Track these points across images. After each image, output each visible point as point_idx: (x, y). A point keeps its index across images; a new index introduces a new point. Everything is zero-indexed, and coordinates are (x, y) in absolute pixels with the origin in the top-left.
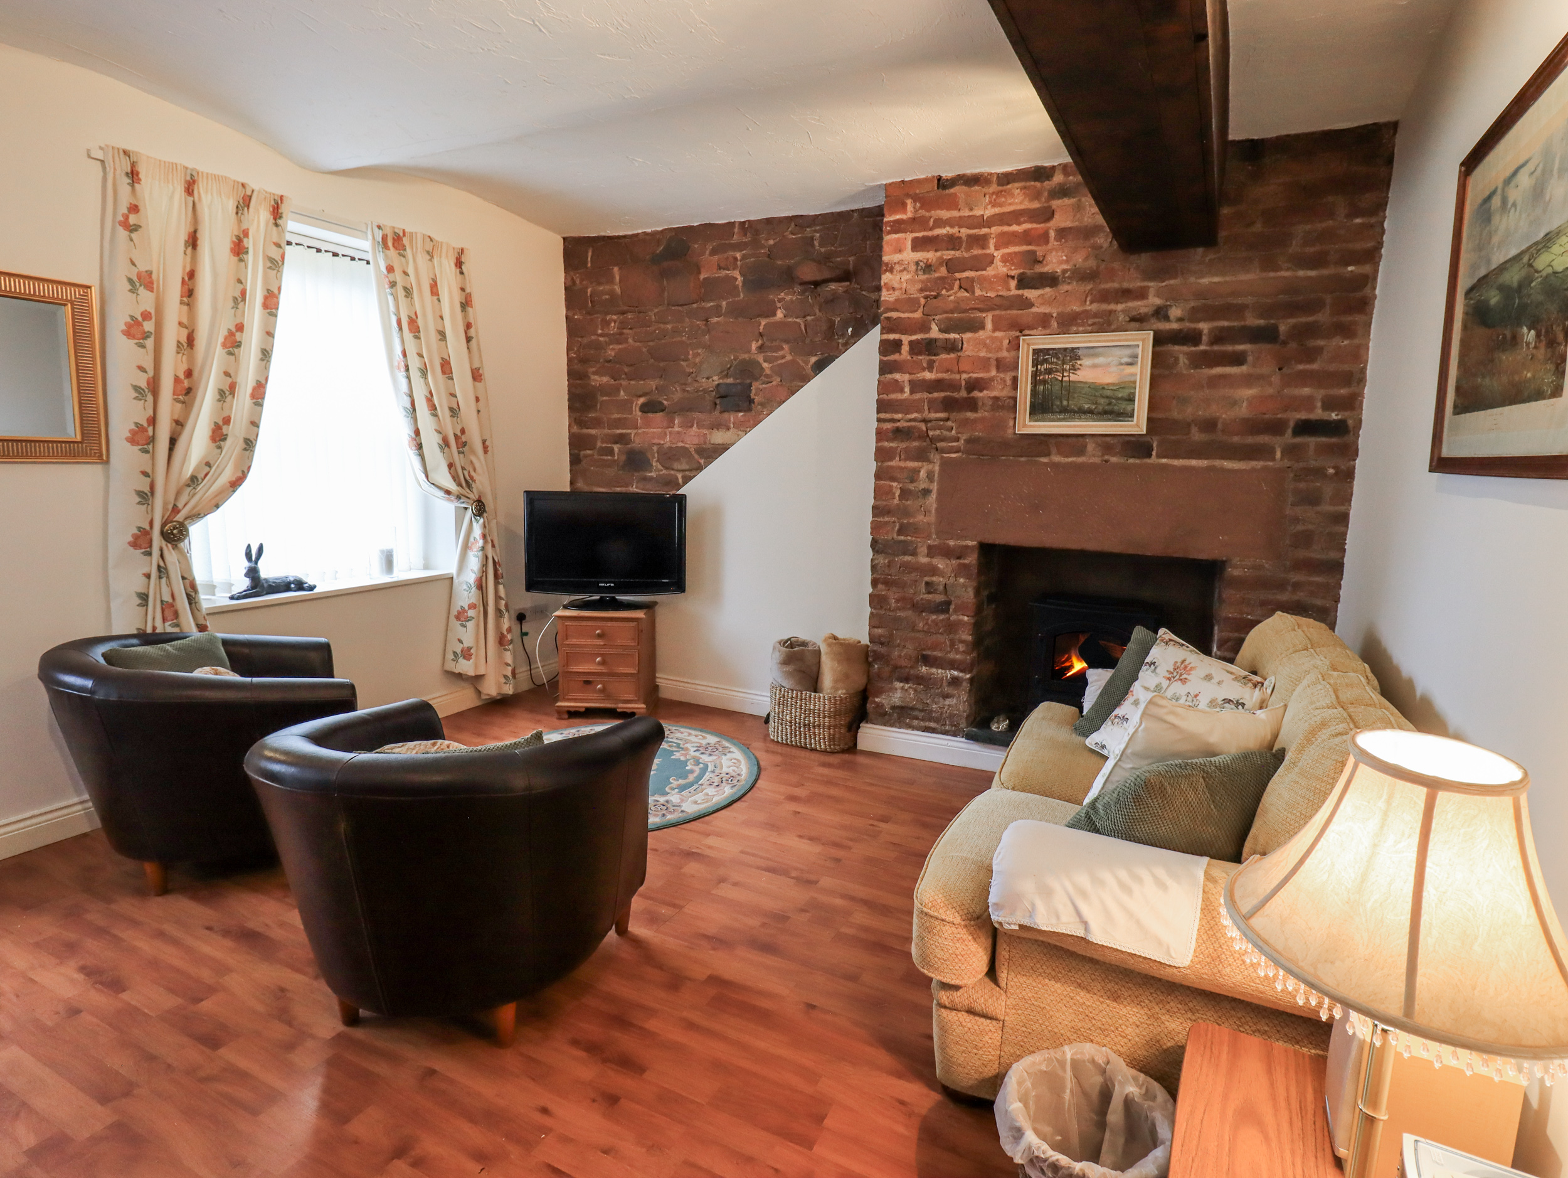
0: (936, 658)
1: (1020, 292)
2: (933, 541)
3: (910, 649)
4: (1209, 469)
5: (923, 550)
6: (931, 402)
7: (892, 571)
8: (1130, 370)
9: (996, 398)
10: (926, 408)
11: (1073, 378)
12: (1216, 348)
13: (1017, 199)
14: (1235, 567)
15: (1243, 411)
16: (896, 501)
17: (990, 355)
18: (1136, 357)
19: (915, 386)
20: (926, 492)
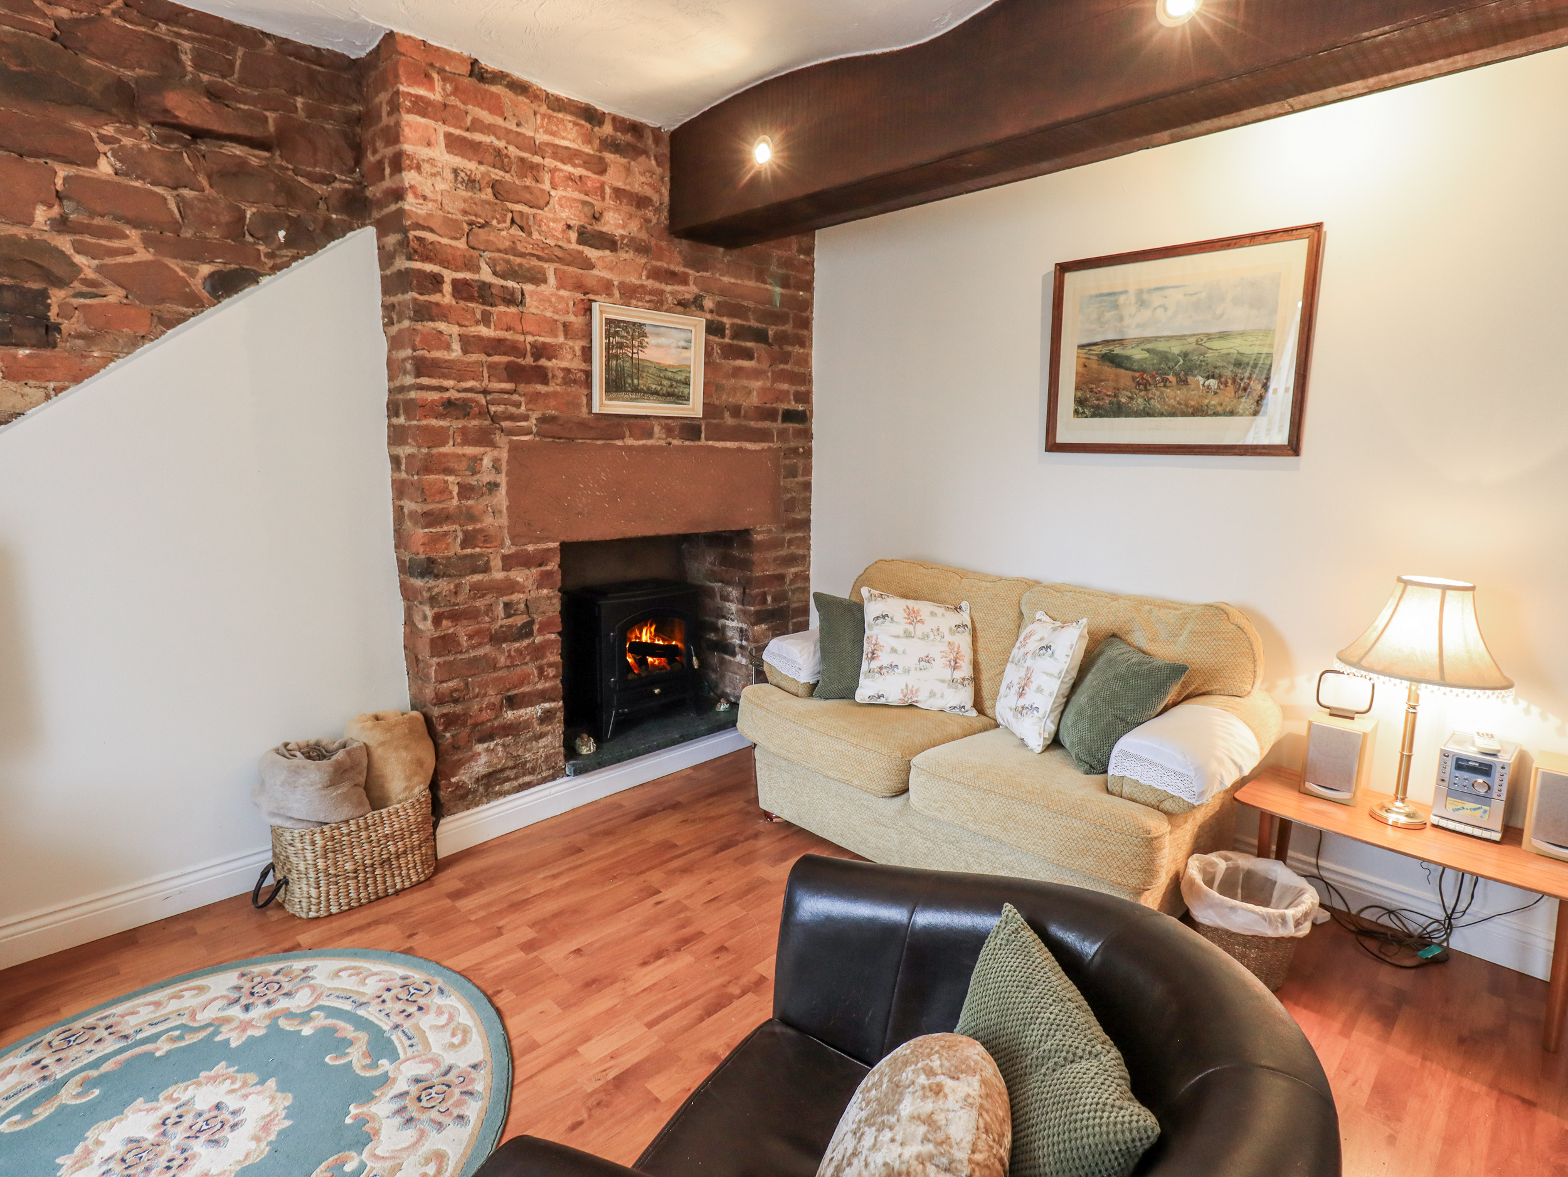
0: (524, 695)
1: (580, 248)
2: (509, 549)
3: (493, 697)
4: (740, 449)
5: (496, 563)
6: (492, 367)
7: (461, 598)
8: (686, 353)
9: (567, 371)
10: (486, 374)
11: (642, 356)
12: (735, 342)
13: (570, 137)
14: (758, 533)
15: (755, 400)
16: (455, 502)
17: (556, 317)
18: (689, 341)
19: (467, 343)
20: (493, 486)
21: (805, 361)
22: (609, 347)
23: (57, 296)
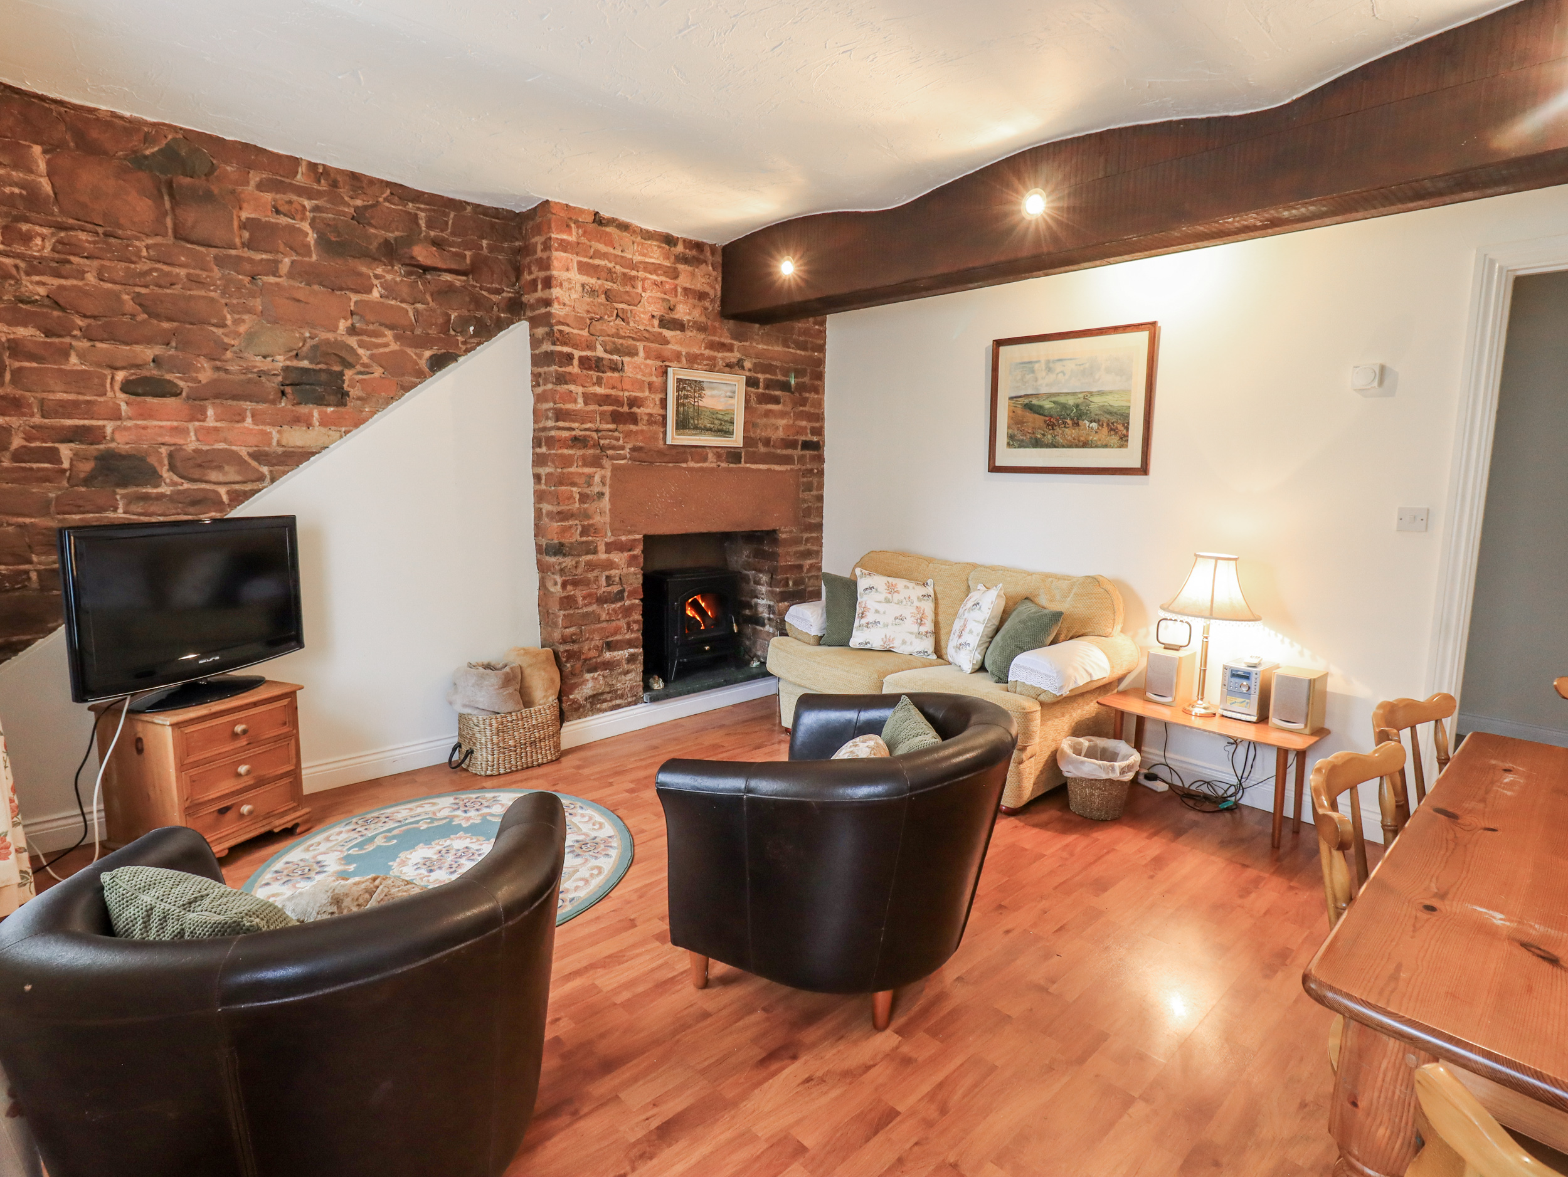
0: (617, 641)
1: (661, 330)
2: (609, 538)
3: (597, 642)
4: (769, 470)
5: (602, 548)
6: (602, 414)
7: (579, 571)
8: (731, 401)
9: (651, 415)
10: (598, 419)
11: (701, 403)
12: (767, 392)
13: (655, 255)
14: (783, 533)
15: (780, 434)
16: (577, 505)
17: (644, 379)
18: (734, 392)
19: (587, 399)
20: (601, 495)
21: (819, 404)
22: (678, 398)
23: (348, 374)
